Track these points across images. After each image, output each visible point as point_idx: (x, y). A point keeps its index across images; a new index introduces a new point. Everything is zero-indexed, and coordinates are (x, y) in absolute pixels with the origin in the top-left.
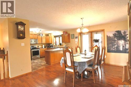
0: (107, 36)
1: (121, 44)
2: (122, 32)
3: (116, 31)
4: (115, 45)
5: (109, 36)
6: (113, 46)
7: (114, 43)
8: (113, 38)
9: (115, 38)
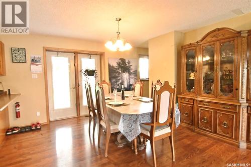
0: (109, 66)
1: (126, 79)
2: (127, 61)
3: (120, 59)
4: (119, 80)
5: (112, 65)
6: (117, 82)
7: (118, 77)
8: (117, 69)
9: (119, 69)
